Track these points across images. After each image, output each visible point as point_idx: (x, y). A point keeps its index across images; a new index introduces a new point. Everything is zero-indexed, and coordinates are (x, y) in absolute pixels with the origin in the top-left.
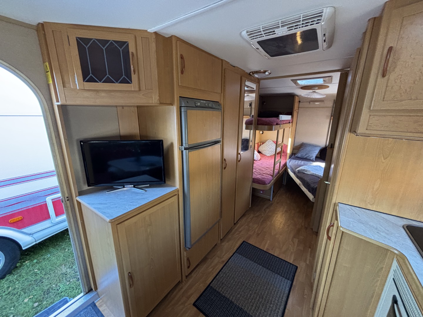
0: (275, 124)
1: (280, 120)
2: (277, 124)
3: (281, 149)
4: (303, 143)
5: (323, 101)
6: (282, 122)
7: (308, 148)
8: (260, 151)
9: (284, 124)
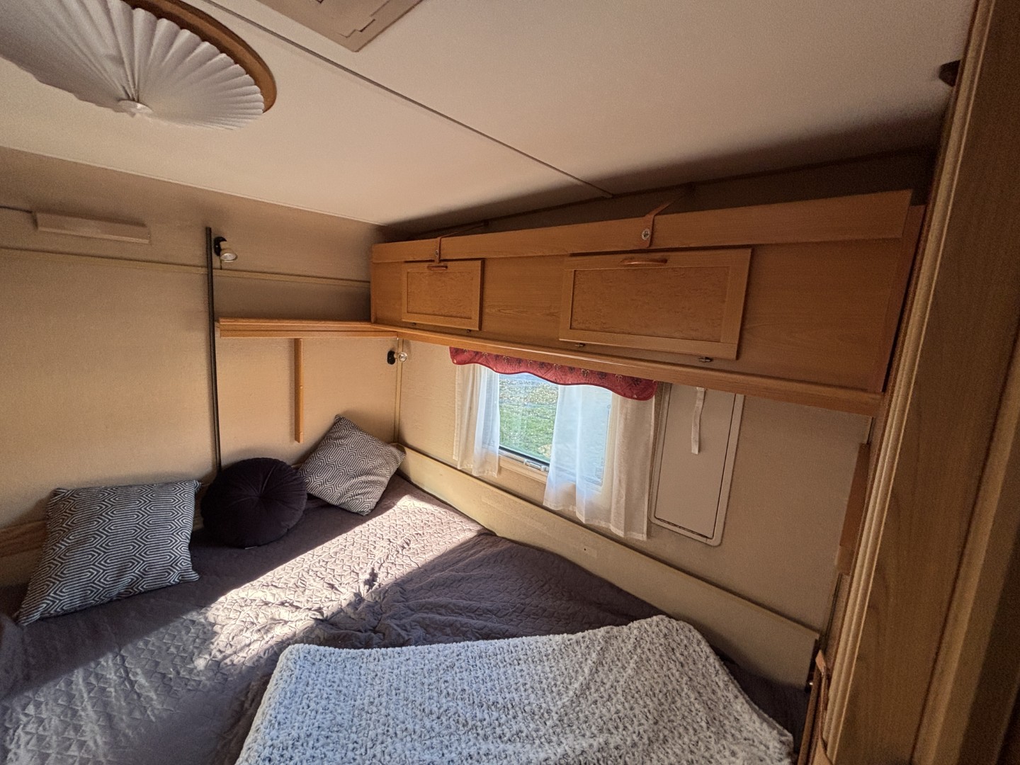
5: (138, 224)
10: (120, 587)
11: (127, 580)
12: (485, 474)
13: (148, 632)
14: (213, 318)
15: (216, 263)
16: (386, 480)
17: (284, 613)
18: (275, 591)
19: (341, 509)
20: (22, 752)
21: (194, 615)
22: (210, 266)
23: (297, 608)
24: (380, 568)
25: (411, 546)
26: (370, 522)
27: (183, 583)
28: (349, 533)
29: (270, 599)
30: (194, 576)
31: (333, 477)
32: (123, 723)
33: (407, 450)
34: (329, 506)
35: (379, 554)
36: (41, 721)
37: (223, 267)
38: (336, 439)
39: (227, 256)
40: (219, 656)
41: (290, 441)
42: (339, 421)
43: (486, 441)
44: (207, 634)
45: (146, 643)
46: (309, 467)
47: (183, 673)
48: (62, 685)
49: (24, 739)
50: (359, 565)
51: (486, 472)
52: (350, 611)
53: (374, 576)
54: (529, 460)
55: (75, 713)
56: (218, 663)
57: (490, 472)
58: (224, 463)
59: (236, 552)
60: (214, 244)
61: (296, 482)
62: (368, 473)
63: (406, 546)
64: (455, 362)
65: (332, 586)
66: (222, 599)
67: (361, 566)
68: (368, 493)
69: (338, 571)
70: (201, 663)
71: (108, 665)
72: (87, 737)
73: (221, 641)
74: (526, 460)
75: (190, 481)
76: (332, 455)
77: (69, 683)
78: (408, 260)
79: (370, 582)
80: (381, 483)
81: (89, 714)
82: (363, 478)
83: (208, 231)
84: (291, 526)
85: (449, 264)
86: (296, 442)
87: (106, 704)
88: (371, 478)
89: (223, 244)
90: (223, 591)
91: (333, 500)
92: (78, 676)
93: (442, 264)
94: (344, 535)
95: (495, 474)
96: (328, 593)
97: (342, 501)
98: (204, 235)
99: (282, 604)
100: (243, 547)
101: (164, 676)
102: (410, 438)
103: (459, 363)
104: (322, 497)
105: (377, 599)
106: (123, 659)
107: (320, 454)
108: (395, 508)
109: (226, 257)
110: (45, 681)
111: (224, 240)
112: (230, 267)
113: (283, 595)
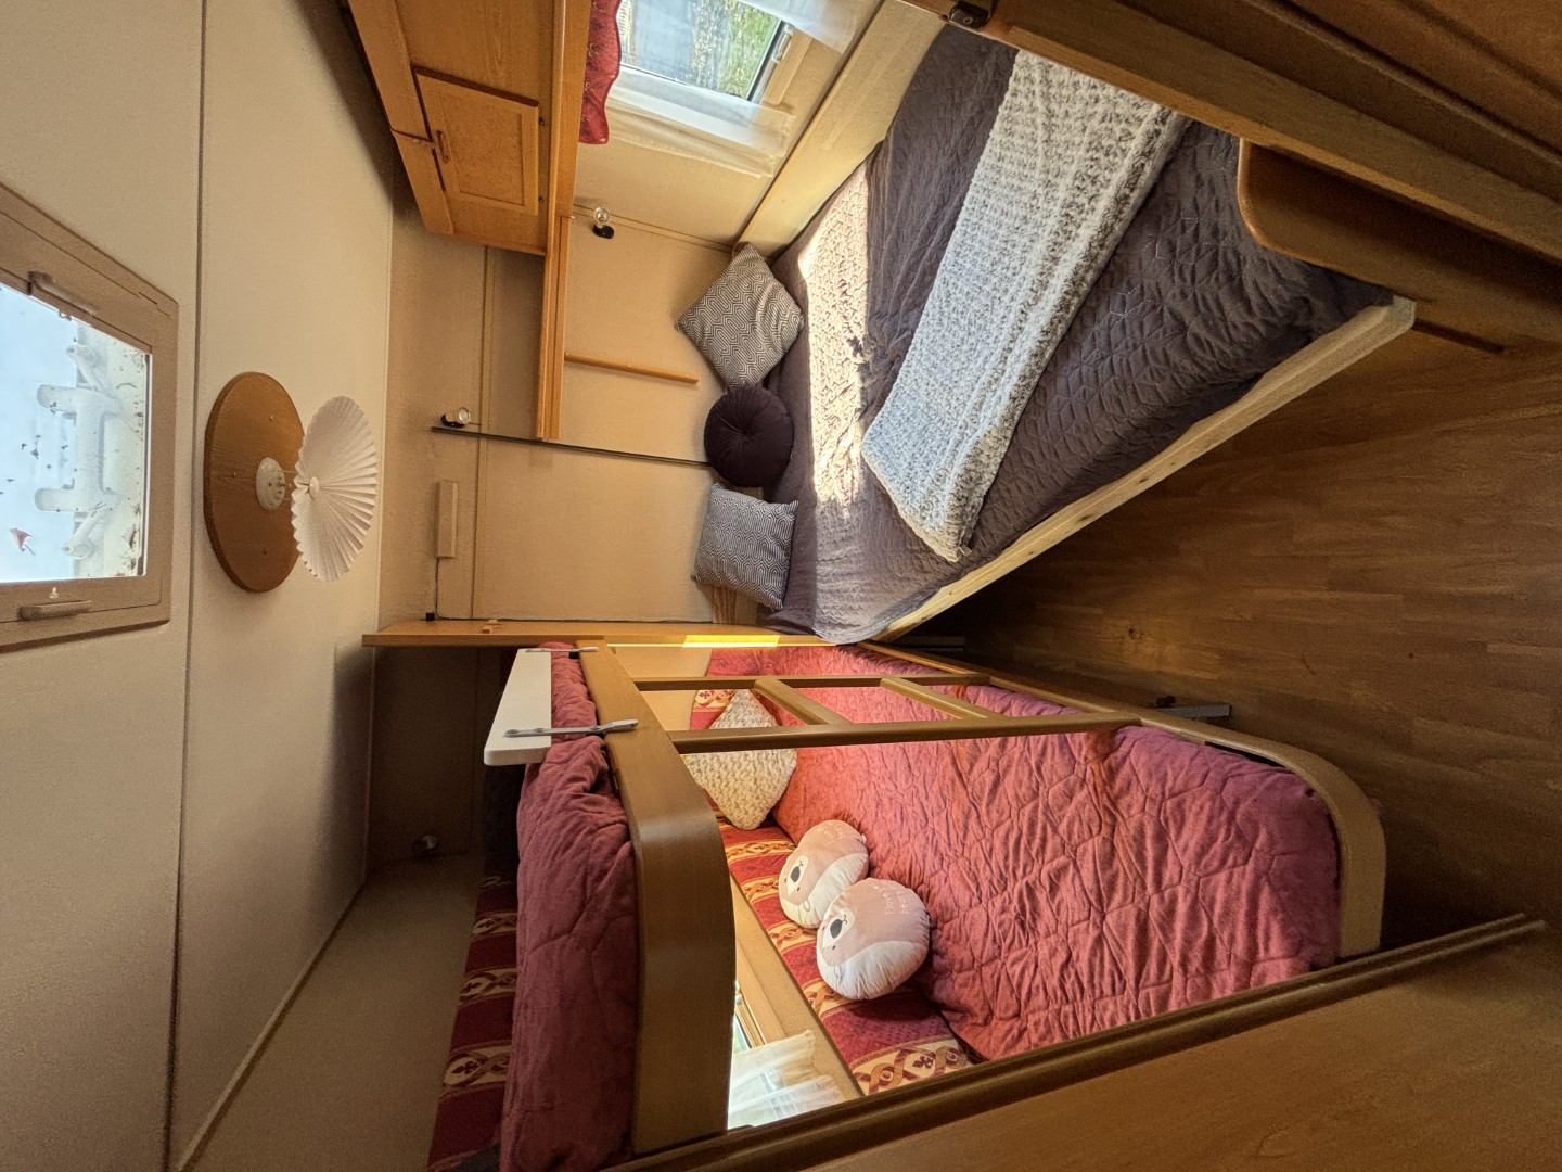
0: (607, 811)
1: (546, 742)
2: (607, 781)
3: (739, 691)
4: (694, 579)
5: (437, 488)
6: (573, 711)
7: (726, 542)
8: (761, 817)
9: (590, 696)
10: (780, 554)
11: (777, 549)
12: (788, 135)
13: (816, 542)
14: (537, 442)
15: (474, 429)
16: (773, 283)
17: (845, 443)
18: (827, 445)
19: (789, 350)
20: (843, 617)
21: (818, 511)
22: (478, 436)
23: (847, 430)
24: (851, 332)
25: (848, 281)
26: (811, 322)
27: (795, 513)
28: (812, 351)
29: (831, 452)
30: (794, 504)
31: (748, 352)
32: (854, 567)
33: (743, 239)
34: (782, 362)
35: (839, 325)
36: (834, 607)
37: (477, 421)
38: (703, 337)
39: (462, 417)
40: (849, 502)
41: (696, 389)
42: (682, 327)
43: (736, 118)
44: (833, 505)
45: (821, 545)
46: (729, 375)
47: (847, 528)
48: (820, 594)
49: (838, 616)
50: (840, 354)
51: (785, 132)
52: (869, 382)
53: (854, 342)
54: (775, 51)
55: (838, 591)
56: (853, 503)
57: (787, 125)
58: (702, 458)
59: (789, 468)
60: (450, 427)
61: (740, 395)
62: (754, 307)
63: (844, 288)
64: (603, 140)
65: (845, 390)
66: (817, 489)
67: (841, 352)
68: (778, 314)
69: (836, 378)
70: (846, 514)
71: (822, 569)
72: (851, 587)
73: (841, 497)
74: (773, 58)
75: (711, 491)
76: (722, 347)
77: (822, 591)
78: (440, 186)
79: (858, 350)
80: (774, 291)
81: (841, 584)
82: (759, 315)
83: (435, 430)
84: (785, 411)
85: (434, 128)
86: (698, 384)
87: (842, 575)
88: (762, 303)
89: (449, 419)
90: (811, 486)
91: (774, 357)
92: (820, 586)
93: (436, 138)
94: (812, 358)
95: (791, 118)
96: (848, 396)
97: (779, 348)
98: (439, 435)
99: (839, 442)
100: (788, 461)
101: (843, 539)
102: (728, 230)
103: (606, 135)
104: (768, 369)
105: (873, 347)
106: (824, 560)
107: (718, 360)
108: (808, 282)
109: (464, 419)
110: (815, 601)
111: (444, 417)
112: (477, 415)
113: (832, 440)
